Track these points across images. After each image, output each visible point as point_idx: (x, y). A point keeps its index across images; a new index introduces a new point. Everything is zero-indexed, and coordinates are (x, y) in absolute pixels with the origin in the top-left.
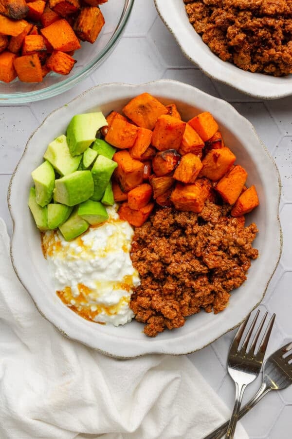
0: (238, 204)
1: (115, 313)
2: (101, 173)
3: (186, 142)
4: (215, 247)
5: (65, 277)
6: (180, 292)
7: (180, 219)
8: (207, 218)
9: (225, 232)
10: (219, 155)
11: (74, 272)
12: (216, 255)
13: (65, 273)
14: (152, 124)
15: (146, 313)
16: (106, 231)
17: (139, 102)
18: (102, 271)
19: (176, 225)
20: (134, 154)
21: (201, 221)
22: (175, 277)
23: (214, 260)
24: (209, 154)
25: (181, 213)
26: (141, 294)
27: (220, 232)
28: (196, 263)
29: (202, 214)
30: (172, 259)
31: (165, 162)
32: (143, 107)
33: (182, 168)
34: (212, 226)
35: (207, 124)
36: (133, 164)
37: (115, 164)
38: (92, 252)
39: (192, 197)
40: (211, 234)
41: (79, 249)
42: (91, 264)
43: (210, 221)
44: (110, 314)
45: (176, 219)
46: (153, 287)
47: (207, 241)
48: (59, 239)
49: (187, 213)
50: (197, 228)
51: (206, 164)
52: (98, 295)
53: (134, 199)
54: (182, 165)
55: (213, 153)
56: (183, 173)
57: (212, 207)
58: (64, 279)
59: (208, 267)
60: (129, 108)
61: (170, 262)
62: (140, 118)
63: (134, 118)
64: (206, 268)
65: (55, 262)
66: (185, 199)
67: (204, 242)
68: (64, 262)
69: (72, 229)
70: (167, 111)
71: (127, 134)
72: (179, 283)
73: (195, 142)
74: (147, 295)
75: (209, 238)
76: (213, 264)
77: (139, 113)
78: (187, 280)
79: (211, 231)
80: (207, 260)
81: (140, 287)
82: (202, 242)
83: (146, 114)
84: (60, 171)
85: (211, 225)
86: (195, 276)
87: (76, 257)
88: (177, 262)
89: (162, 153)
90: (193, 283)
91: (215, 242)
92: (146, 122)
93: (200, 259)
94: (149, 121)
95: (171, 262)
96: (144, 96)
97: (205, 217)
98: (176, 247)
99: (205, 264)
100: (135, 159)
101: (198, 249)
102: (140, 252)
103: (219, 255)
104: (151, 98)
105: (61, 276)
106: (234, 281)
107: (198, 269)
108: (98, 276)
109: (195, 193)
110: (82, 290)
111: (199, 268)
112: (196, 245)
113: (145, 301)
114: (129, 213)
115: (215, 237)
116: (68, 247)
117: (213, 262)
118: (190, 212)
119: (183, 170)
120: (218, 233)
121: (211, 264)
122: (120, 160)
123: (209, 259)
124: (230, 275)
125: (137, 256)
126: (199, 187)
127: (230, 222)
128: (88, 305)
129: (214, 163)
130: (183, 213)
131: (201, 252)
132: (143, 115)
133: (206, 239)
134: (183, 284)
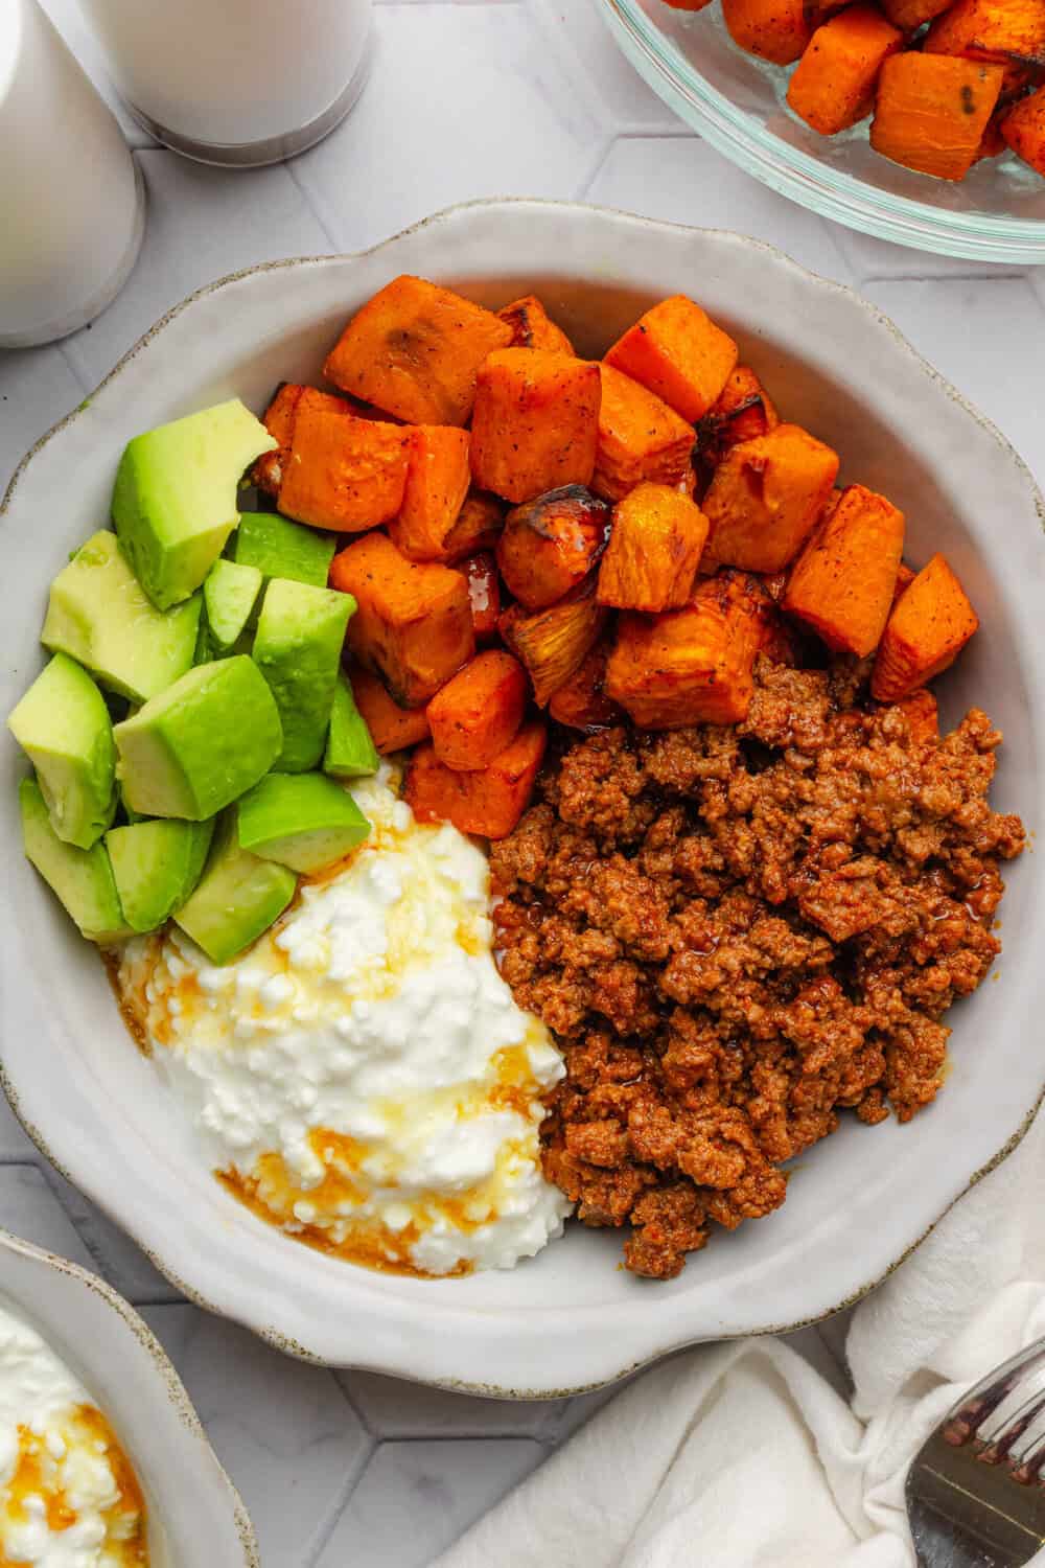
0: (894, 648)
1: (492, 1217)
2: (297, 653)
3: (616, 443)
4: (840, 849)
5: (250, 1118)
6: (738, 1068)
7: (673, 762)
8: (778, 737)
9: (865, 777)
10: (766, 463)
11: (279, 1086)
12: (850, 880)
13: (244, 1100)
14: (459, 402)
15: (614, 1186)
16: (370, 885)
17: (385, 322)
18: (389, 1054)
19: (656, 796)
20: (414, 543)
21: (758, 754)
22: (702, 1009)
23: (846, 903)
24: (724, 469)
25: (667, 739)
26: (578, 1110)
27: (846, 782)
28: (775, 932)
29: (752, 724)
30: (672, 938)
31: (546, 545)
32: (403, 340)
33: (626, 556)
34: (808, 762)
35: (685, 346)
36: (416, 584)
37: (345, 603)
39: (693, 664)
40: (807, 796)
41: (280, 987)
42: (343, 1039)
43: (795, 745)
44: (470, 1225)
45: (650, 769)
46: (621, 1071)
47: (798, 829)
48: (187, 964)
49: (690, 734)
50: (746, 787)
51: (721, 512)
52: (400, 1158)
53: (458, 725)
54: (621, 543)
55: (740, 460)
56: (634, 574)
57: (786, 685)
58: (244, 1125)
59: (827, 937)
60: (350, 358)
61: (665, 953)
62: (399, 385)
63: (379, 390)
64: (820, 944)
65: (193, 1063)
66: (668, 678)
67: (788, 838)
68: (229, 1054)
69: (231, 910)
70: (509, 329)
71: (365, 465)
72: (725, 1028)
73: (656, 431)
74: (604, 1112)
75: (805, 815)
76: (846, 920)
77: (394, 368)
79: (807, 784)
80: (816, 908)
81: (569, 1085)
82: (781, 836)
83: (426, 365)
84: (124, 687)
85: (800, 761)
86: (783, 985)
87: (272, 1023)
88: (693, 944)
89: (527, 511)
90: (781, 1015)
91: (833, 825)
92: (434, 396)
93: (789, 910)
94: (443, 389)
95: (671, 950)
96: (398, 290)
97: (771, 732)
98: (678, 882)
99: (812, 928)
100: (423, 560)
101: (772, 874)
102: (531, 939)
103: (862, 879)
104: (429, 295)
105: (229, 1118)
106: (949, 968)
107: (790, 955)
108: (382, 1080)
109: (703, 643)
110: (329, 1151)
111: (791, 949)
112: (758, 856)
113: (598, 1137)
114: (449, 791)
115: (828, 806)
116: (233, 988)
117: (844, 911)
118: (701, 728)
119: (632, 563)
120: (838, 787)
121: (839, 922)
122: (360, 579)
123: (826, 902)
124: (927, 947)
125: (522, 957)
126: (712, 617)
127: (876, 727)
128: (369, 1209)
129: (753, 501)
130: (674, 738)
131: (783, 881)
132: (414, 372)
133: (792, 824)
134: (743, 1032)
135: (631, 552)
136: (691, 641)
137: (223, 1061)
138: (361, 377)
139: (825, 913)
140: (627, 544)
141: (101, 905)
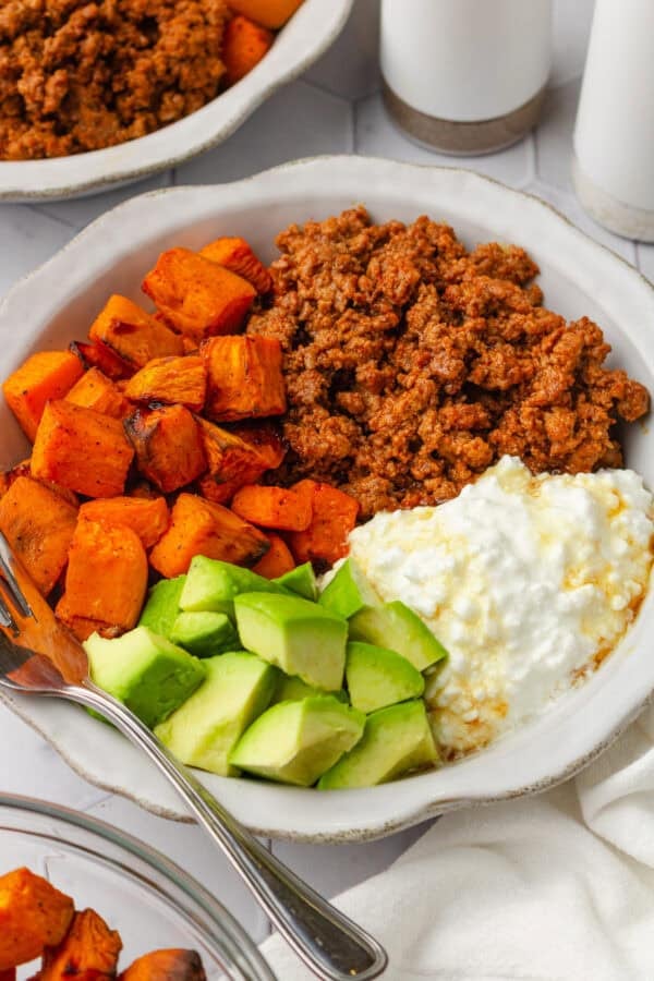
0: (235, 263)
1: (615, 492)
3: (98, 402)
4: (363, 280)
5: (554, 633)
6: (507, 346)
7: (308, 388)
8: (290, 322)
9: (316, 269)
10: (114, 320)
11: (529, 611)
12: (381, 272)
13: (543, 638)
14: (65, 511)
15: (590, 419)
16: (387, 568)
19: (329, 404)
20: (157, 521)
21: (301, 337)
22: (471, 358)
23: (396, 272)
24: (116, 346)
25: (292, 392)
26: (541, 449)
27: (320, 281)
28: (416, 315)
29: (282, 337)
30: (424, 382)
31: (164, 427)
32: (22, 541)
33: (172, 386)
34: (307, 304)
35: (38, 373)
37: (199, 561)
38: (459, 571)
40: (329, 303)
41: (460, 605)
42: (493, 563)
43: (297, 313)
44: (621, 505)
46: (513, 420)
47: (350, 310)
48: (448, 683)
49: (289, 378)
50: (322, 338)
51: (144, 354)
52: (576, 536)
53: (281, 503)
55: (111, 336)
56: (184, 379)
57: (257, 331)
58: (559, 638)
59: (418, 285)
61: (431, 381)
62: (51, 545)
63: (55, 562)
64: (423, 288)
65: (520, 674)
66: (250, 369)
67: (355, 316)
68: (510, 646)
69: (408, 637)
70: (18, 479)
71: (102, 541)
72: (480, 346)
73: (92, 385)
74: (539, 422)
75: (340, 305)
76: (407, 271)
77: (41, 548)
78: (469, 324)
79: (321, 303)
80: (399, 290)
81: (526, 456)
82: (355, 322)
83: (39, 528)
85: (307, 307)
87: (485, 606)
88: (424, 363)
89: (139, 443)
90: (470, 309)
91: (347, 286)
92: (60, 526)
93: (403, 308)
94: (57, 519)
95: (431, 377)
97: (287, 325)
98: (387, 390)
99: (412, 295)
100: (169, 523)
101: (378, 322)
102: (428, 483)
103: (381, 267)
105: (554, 650)
106: (437, 237)
107: (431, 301)
108: (524, 545)
110: (574, 581)
111: (428, 301)
112: (369, 334)
113: (556, 422)
114: (327, 532)
115: (335, 292)
116: (463, 644)
117: (401, 275)
118: (285, 372)
119: (176, 381)
120: (322, 286)
121: (407, 276)
122: (181, 553)
123: (395, 284)
124: (424, 245)
125: (439, 486)
126: (212, 347)
127: (285, 276)
128: (615, 564)
129: (138, 333)
130: (291, 387)
131: (384, 314)
132: (44, 534)
133: (346, 314)
134: (482, 334)
135: (170, 382)
136: (227, 359)
137: (516, 651)
138: (46, 572)
139: (402, 283)
140: (164, 385)
141: (407, 717)
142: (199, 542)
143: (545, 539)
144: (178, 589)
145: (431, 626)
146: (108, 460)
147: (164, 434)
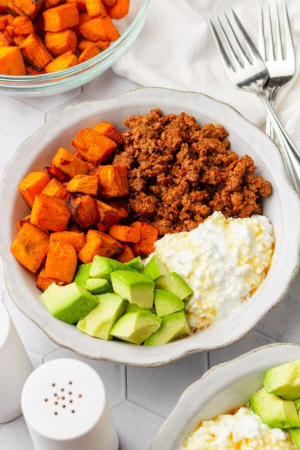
0: (108, 134)
1: (258, 226)
2: (111, 267)
3: (56, 194)
4: (159, 141)
5: (234, 284)
6: (216, 167)
7: (138, 185)
8: (131, 158)
9: (140, 137)
10: (62, 160)
11: (225, 275)
12: (166, 138)
13: (230, 286)
14: (44, 236)
15: (248, 196)
16: (170, 257)
17: (22, 253)
18: (215, 247)
19: (146, 190)
20: (81, 241)
21: (135, 164)
22: (201, 173)
23: (172, 138)
24: (62, 170)
25: (132, 187)
26: (229, 208)
27: (142, 141)
28: (180, 156)
29: (127, 165)
30: (183, 183)
31: (82, 205)
32: (27, 248)
33: (85, 187)
34: (137, 151)
35: (32, 181)
36: (91, 240)
37: (97, 257)
38: (197, 259)
39: (112, 173)
40: (146, 151)
41: (198, 273)
42: (211, 256)
43: (133, 155)
44: (261, 231)
45: (139, 189)
46: (218, 197)
47: (154, 153)
48: (194, 302)
49: (130, 181)
50: (143, 165)
51: (73, 173)
52: (243, 245)
53: (128, 232)
54: (81, 188)
55: (61, 166)
56: (89, 184)
57: (118, 161)
58: (236, 285)
59: (181, 143)
60: (32, 265)
61: (186, 183)
62: (39, 250)
63: (40, 257)
64: (183, 145)
65: (221, 300)
66: (115, 179)
67: (156, 156)
68: (218, 288)
69: (178, 286)
70: (25, 224)
71: (60, 250)
72: (205, 168)
73: (53, 186)
74: (229, 198)
75: (150, 151)
76: (176, 138)
77: (35, 251)
78: (201, 159)
79: (143, 151)
80: (173, 146)
81: (223, 211)
82: (156, 158)
83: (34, 244)
84: (118, 310)
85: (137, 152)
86: (194, 155)
87: (207, 274)
88: (184, 175)
89: (73, 211)
90: (201, 153)
91: (153, 144)
92: (42, 242)
93: (175, 153)
94: (40, 240)
95: (186, 181)
96: (14, 251)
97: (129, 160)
98: (169, 185)
99: (178, 148)
100: (85, 241)
101: (165, 158)
102: (186, 222)
103: (166, 136)
104: (16, 241)
105: (235, 290)
106: (189, 122)
108: (222, 249)
109: (107, 172)
110: (242, 263)
111: (185, 150)
112: (162, 163)
113: (235, 198)
114: (146, 242)
115: (148, 146)
116: (199, 288)
117: (174, 139)
118: (129, 179)
119: (86, 185)
120: (143, 144)
121: (177, 140)
122: (90, 254)
123: (172, 143)
124: (183, 125)
125: (190, 224)
126: (100, 170)
127: (128, 139)
128: (258, 255)
129: (71, 164)
130: (131, 185)
131: (167, 155)
132: (36, 246)
133: (153, 155)
134: (206, 163)
135: (84, 185)
136: (106, 175)
137: (220, 290)
138: (37, 260)
139: (175, 143)
140: (82, 187)
141: (178, 318)
142: (96, 250)
143: (231, 246)
144: (89, 268)
145: (187, 281)
146: (61, 217)
147: (82, 207)
